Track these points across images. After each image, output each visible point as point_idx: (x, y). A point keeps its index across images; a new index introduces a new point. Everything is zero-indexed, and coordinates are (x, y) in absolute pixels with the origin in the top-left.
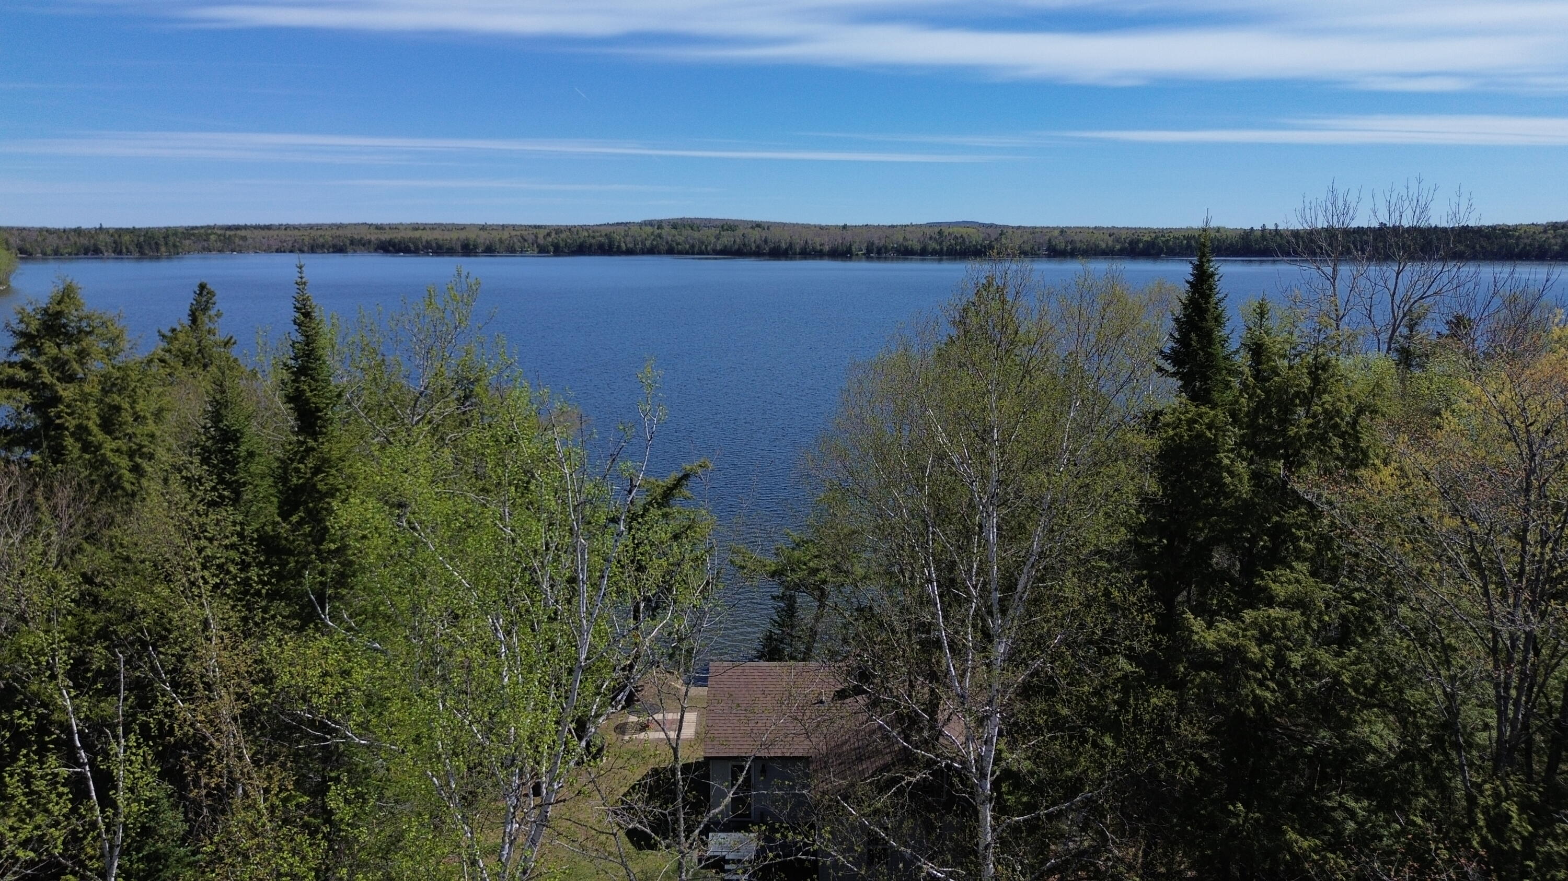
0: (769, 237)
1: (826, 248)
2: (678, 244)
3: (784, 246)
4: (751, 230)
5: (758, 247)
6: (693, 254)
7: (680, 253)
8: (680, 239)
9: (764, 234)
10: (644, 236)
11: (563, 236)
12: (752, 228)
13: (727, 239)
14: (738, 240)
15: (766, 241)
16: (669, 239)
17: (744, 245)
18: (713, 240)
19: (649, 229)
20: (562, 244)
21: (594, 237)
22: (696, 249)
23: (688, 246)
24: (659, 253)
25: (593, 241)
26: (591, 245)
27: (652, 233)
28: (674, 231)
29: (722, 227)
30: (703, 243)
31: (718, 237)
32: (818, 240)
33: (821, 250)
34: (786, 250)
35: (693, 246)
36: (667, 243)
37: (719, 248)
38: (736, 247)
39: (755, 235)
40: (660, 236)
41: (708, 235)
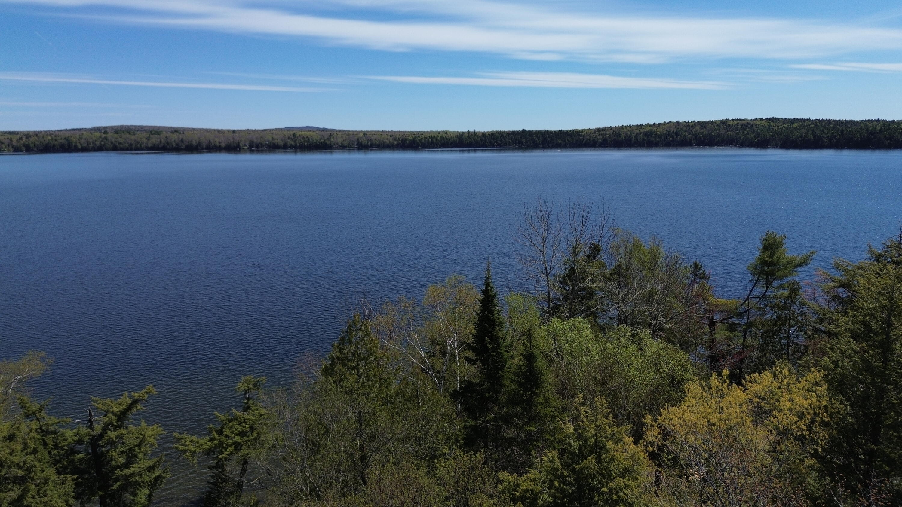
0: (184, 138)
1: (223, 145)
2: (120, 143)
3: (194, 144)
4: (171, 134)
5: (177, 144)
6: (131, 150)
7: (122, 149)
8: (121, 140)
9: (181, 137)
10: (94, 138)
11: (32, 139)
12: (172, 132)
13: (155, 140)
14: (163, 140)
15: (182, 141)
16: (113, 140)
17: (168, 143)
18: (145, 140)
19: (98, 134)
20: (32, 145)
21: (56, 140)
22: (134, 147)
23: (127, 145)
24: (107, 150)
25: (56, 143)
26: (54, 145)
27: (100, 137)
28: (116, 135)
29: (151, 132)
30: (138, 143)
31: (148, 139)
32: (217, 140)
33: (220, 146)
34: (197, 146)
35: (131, 145)
36: (112, 143)
37: (150, 145)
38: (162, 145)
39: (175, 137)
40: (106, 138)
41: (142, 137)
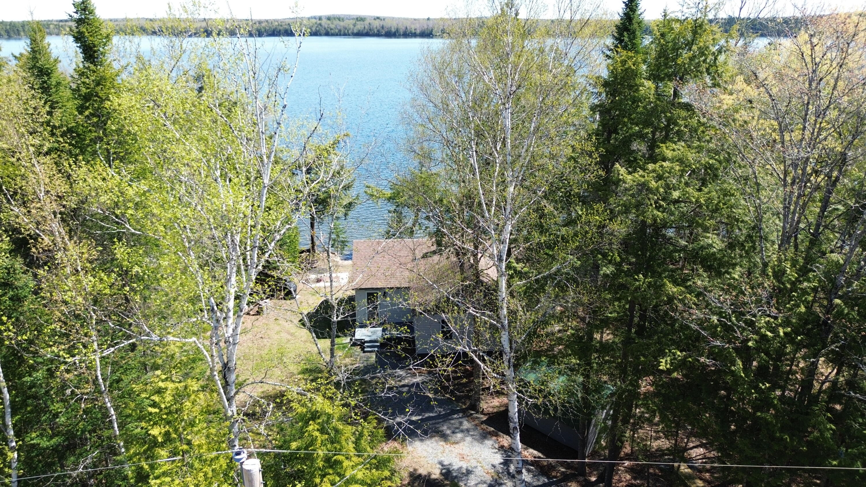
0: (385, 25)
1: (418, 32)
2: (331, 29)
3: (393, 30)
4: (374, 21)
5: (378, 31)
6: (340, 35)
7: (333, 35)
8: (333, 26)
9: (382, 23)
10: (311, 24)
11: (263, 25)
12: (375, 19)
13: (360, 26)
14: (366, 27)
15: (383, 27)
16: (326, 26)
17: (370, 30)
18: (352, 27)
19: (314, 21)
20: (263, 30)
21: (281, 26)
22: (342, 33)
23: (337, 31)
24: (321, 35)
25: (281, 28)
26: (280, 31)
27: (316, 23)
28: (329, 22)
29: (357, 19)
30: (346, 28)
31: (354, 25)
32: (413, 27)
33: (415, 33)
34: (395, 32)
35: (340, 31)
36: (325, 29)
37: (355, 31)
38: (366, 31)
39: (376, 24)
40: (320, 24)
41: (349, 24)
